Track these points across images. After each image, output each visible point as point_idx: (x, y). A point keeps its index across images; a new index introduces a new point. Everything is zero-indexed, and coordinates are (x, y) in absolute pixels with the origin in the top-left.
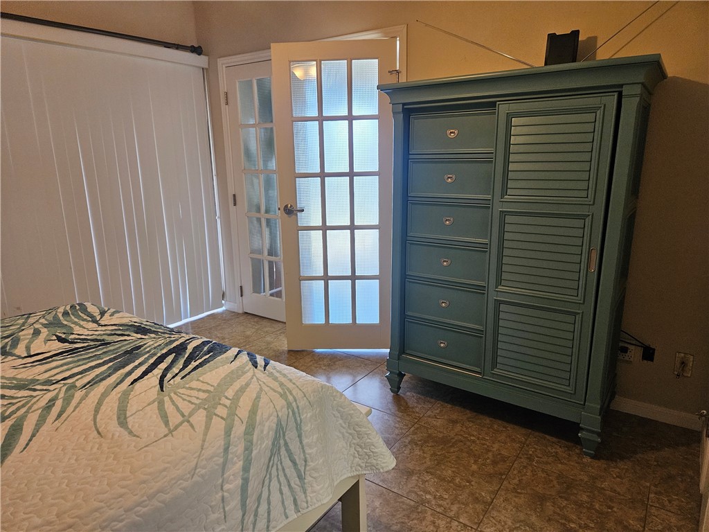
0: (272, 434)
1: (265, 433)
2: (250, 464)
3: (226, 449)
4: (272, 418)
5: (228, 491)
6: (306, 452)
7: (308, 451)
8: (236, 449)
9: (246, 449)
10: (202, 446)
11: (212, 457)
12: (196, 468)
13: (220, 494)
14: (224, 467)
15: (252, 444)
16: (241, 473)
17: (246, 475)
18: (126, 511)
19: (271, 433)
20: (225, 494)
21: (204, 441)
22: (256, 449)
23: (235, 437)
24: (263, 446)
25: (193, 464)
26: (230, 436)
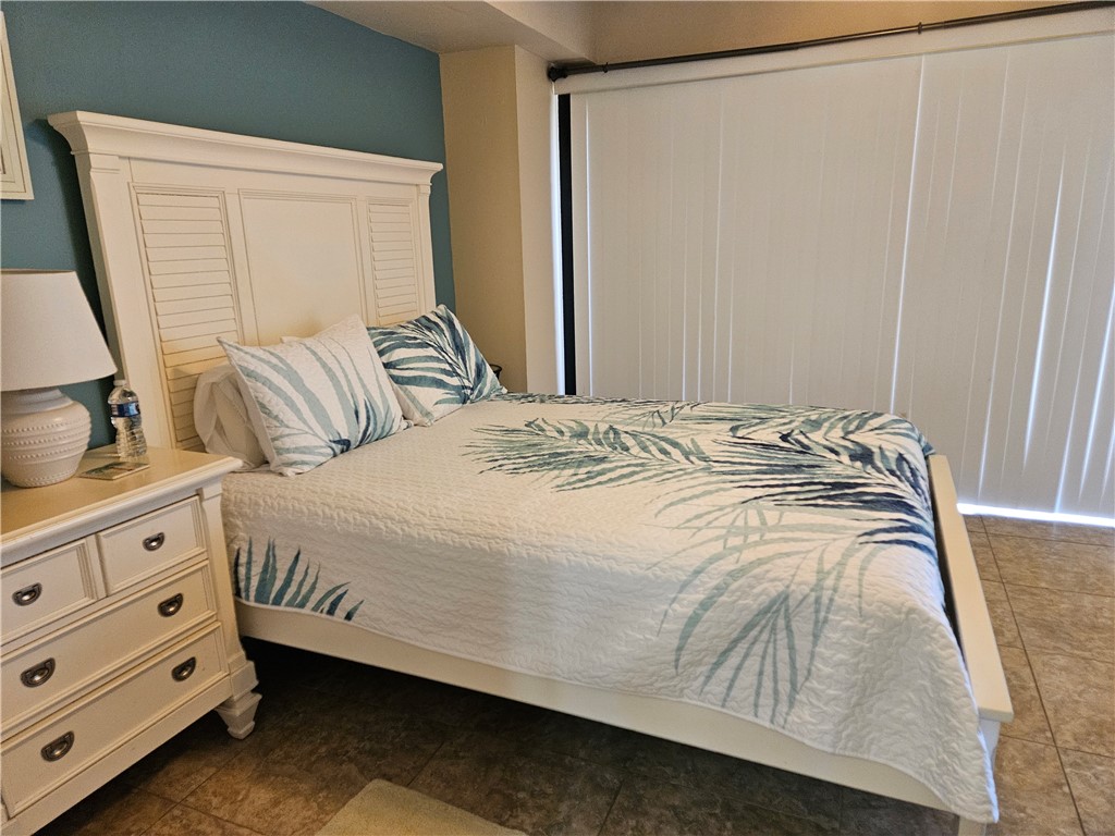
0: (764, 600)
1: (755, 591)
2: (712, 605)
3: (697, 572)
4: (777, 583)
5: (674, 611)
6: (815, 663)
7: (818, 664)
8: (707, 580)
9: (717, 588)
10: (679, 552)
11: (676, 568)
12: (655, 565)
13: (665, 607)
14: (684, 586)
15: (727, 589)
16: (696, 606)
17: (699, 612)
18: (583, 553)
19: (764, 597)
20: (670, 611)
21: (684, 550)
22: (729, 597)
23: (716, 569)
24: (740, 602)
25: (655, 560)
26: (711, 563)
